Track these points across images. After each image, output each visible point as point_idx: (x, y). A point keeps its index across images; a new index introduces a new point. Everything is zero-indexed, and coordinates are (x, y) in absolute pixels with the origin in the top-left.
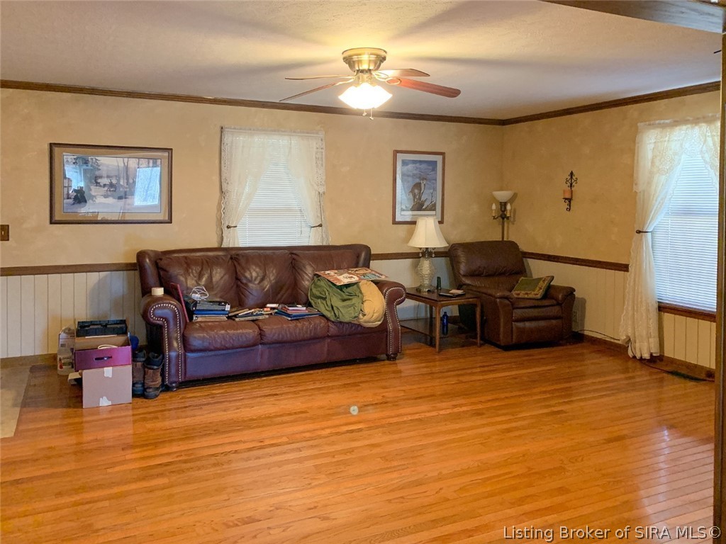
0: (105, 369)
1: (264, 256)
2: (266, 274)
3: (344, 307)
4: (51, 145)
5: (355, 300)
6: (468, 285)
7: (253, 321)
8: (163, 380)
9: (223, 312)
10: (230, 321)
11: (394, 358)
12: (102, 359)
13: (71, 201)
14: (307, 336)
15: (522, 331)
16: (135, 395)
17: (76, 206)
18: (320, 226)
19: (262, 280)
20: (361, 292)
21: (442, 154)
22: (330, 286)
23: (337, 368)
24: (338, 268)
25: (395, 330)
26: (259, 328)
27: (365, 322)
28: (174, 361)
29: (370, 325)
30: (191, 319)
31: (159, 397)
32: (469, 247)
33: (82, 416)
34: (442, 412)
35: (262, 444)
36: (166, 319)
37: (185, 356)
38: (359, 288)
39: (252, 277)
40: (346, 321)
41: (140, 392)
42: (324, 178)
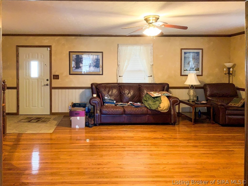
0: (77, 117)
1: (130, 86)
2: (130, 92)
3: (153, 104)
4: (70, 52)
5: (157, 102)
6: (210, 100)
7: (123, 107)
8: (94, 122)
9: (113, 103)
10: (115, 106)
11: (174, 125)
12: (77, 114)
13: (75, 68)
14: (140, 113)
15: (230, 119)
16: (86, 126)
17: (76, 70)
18: (151, 76)
19: (128, 94)
20: (161, 100)
21: (202, 49)
22: (150, 97)
23: (152, 125)
24: (156, 91)
25: (174, 114)
26: (124, 109)
27: (161, 110)
28: (97, 117)
29: (162, 111)
30: (104, 104)
31: (93, 127)
32: (211, 85)
33: (71, 130)
34: (181, 144)
35: (115, 144)
36: (96, 104)
37: (101, 115)
38: (161, 98)
39: (125, 93)
40: (153, 109)
41: (87, 125)
42: (153, 59)
